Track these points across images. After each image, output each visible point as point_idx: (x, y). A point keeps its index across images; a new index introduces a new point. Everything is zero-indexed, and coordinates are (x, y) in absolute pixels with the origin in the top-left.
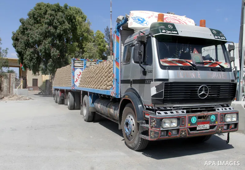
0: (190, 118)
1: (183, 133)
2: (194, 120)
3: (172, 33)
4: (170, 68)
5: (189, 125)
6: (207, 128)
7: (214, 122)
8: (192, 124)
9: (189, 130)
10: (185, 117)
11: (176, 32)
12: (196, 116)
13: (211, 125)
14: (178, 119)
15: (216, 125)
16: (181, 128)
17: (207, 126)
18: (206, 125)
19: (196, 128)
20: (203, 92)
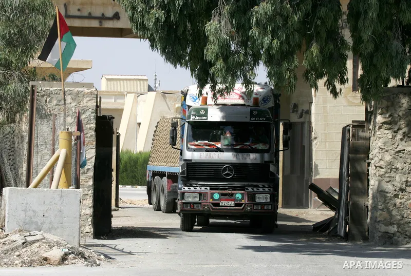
0: (212, 194)
1: (206, 207)
2: (216, 196)
3: (201, 119)
4: (195, 150)
5: (211, 200)
6: (232, 205)
7: (241, 200)
8: (214, 200)
9: (211, 205)
10: (207, 193)
11: (206, 118)
12: (218, 193)
13: (236, 202)
14: (200, 194)
15: (243, 204)
16: (203, 202)
17: (232, 203)
18: (230, 202)
19: (219, 204)
20: (227, 172)
